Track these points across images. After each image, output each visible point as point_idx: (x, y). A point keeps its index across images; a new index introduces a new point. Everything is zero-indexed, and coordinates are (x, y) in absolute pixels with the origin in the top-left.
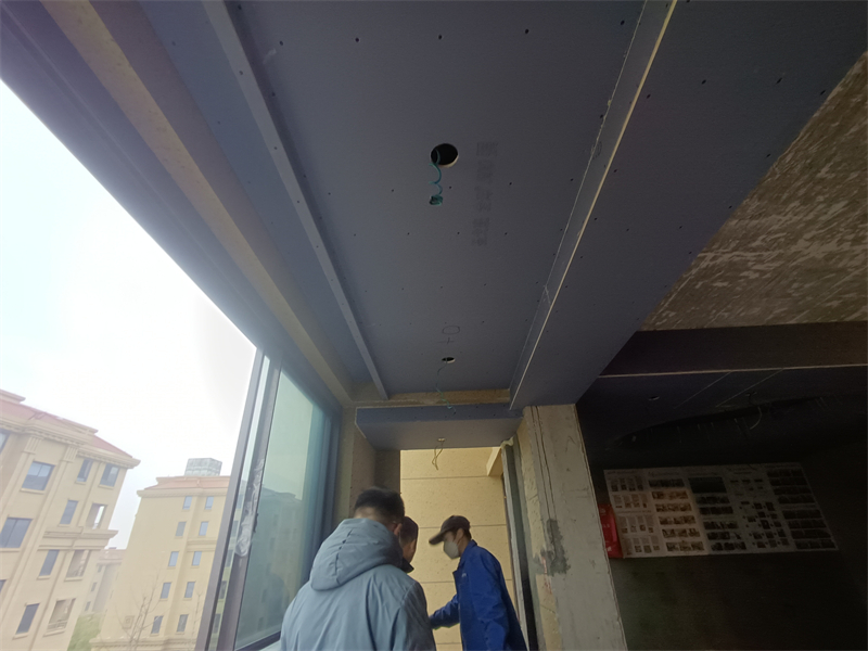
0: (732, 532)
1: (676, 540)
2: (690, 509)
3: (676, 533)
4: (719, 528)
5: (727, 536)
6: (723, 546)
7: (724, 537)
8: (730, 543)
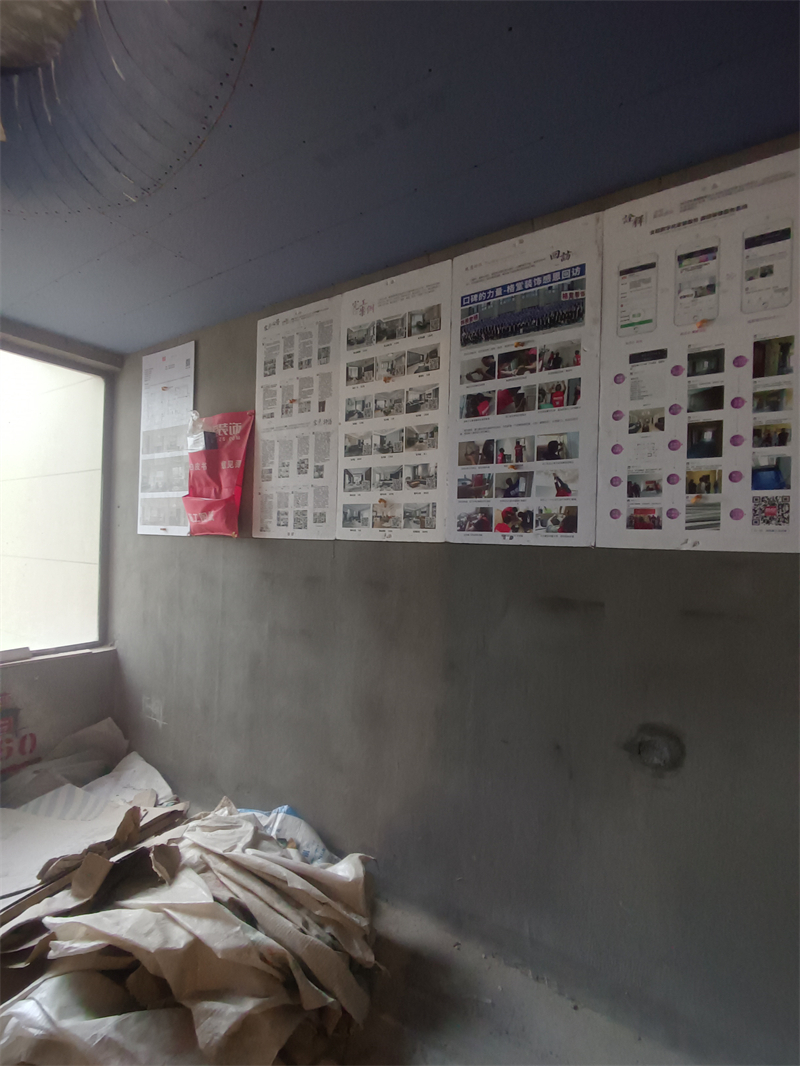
0: (543, 473)
1: (370, 497)
2: (434, 406)
3: (376, 478)
4: (504, 459)
5: (522, 488)
6: (497, 518)
7: (510, 489)
8: (522, 509)
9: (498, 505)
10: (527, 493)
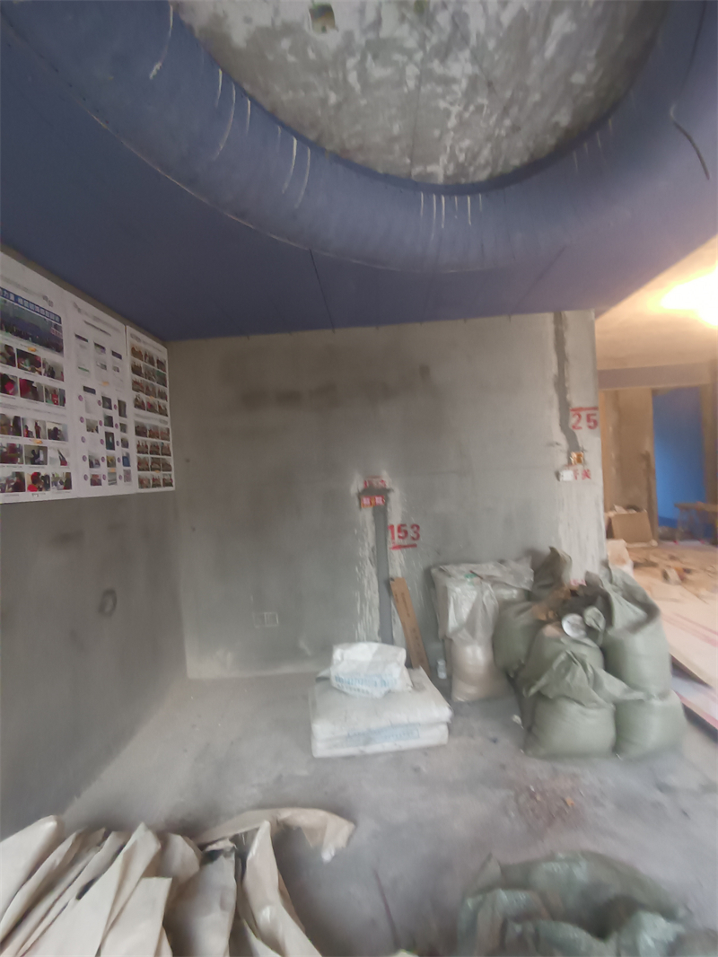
0: (52, 449)
5: (42, 457)
6: (28, 481)
7: (35, 457)
8: (43, 474)
9: (28, 470)
10: (44, 463)
